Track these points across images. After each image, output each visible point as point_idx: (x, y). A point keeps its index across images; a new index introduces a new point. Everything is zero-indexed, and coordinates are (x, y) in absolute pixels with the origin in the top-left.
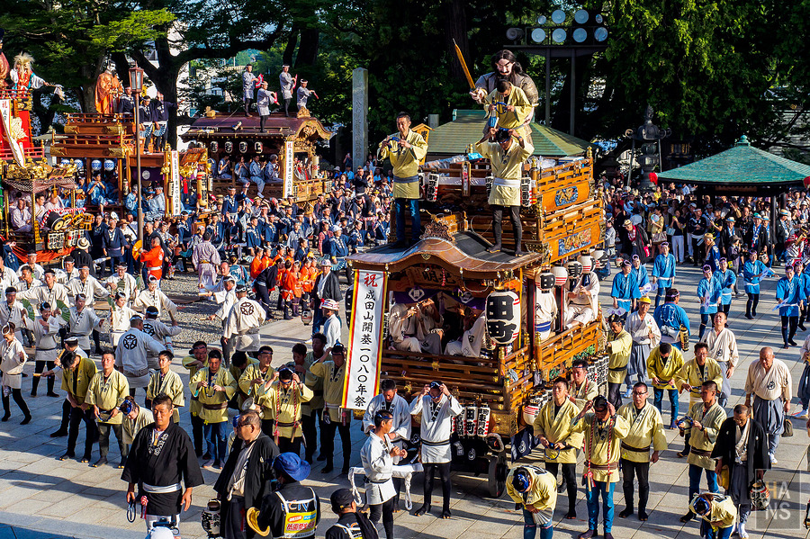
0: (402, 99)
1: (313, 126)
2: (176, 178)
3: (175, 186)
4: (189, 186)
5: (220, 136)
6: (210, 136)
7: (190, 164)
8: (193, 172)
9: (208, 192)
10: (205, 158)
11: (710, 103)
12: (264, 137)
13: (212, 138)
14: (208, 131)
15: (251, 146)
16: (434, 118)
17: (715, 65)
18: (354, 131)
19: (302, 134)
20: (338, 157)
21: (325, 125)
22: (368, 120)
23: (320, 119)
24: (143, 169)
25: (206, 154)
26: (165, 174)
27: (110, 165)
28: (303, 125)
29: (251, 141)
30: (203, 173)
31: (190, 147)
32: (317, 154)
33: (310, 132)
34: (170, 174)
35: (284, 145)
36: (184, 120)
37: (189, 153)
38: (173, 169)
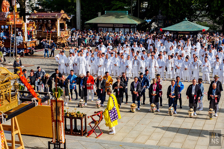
0: (90, 8)
1: (65, 16)
2: (26, 31)
3: (26, 33)
4: (30, 33)
5: (38, 19)
6: (36, 18)
7: (30, 27)
8: (31, 29)
9: (35, 34)
10: (34, 25)
11: (177, 9)
12: (51, 19)
13: (36, 19)
14: (35, 17)
15: (47, 21)
16: (99, 13)
18: (77, 17)
19: (62, 18)
20: (73, 25)
21: (68, 15)
22: (81, 14)
23: (67, 14)
24: (16, 28)
25: (34, 24)
26: (23, 30)
27: (6, 27)
28: (62, 15)
29: (47, 19)
30: (34, 29)
31: (30, 22)
32: (66, 23)
33: (64, 17)
34: (24, 29)
35: (57, 21)
36: (28, 14)
37: (30, 23)
38: (25, 28)
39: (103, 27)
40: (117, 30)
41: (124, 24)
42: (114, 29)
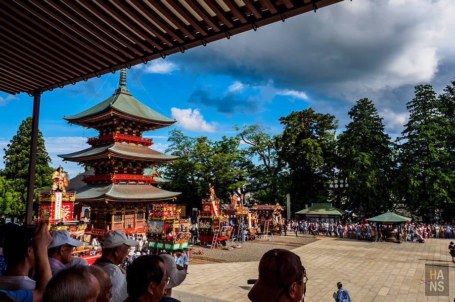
0: (299, 201)
1: (280, 208)
2: (250, 220)
4: (253, 221)
5: (258, 210)
7: (253, 216)
8: (254, 218)
11: (376, 202)
12: (269, 210)
14: (255, 209)
15: (266, 212)
16: (307, 206)
17: (377, 193)
19: (277, 209)
23: (281, 206)
25: (256, 214)
27: (235, 216)
28: (278, 207)
29: (266, 210)
30: (256, 218)
34: (248, 218)
35: (274, 212)
37: (253, 214)
39: (315, 217)
40: (323, 220)
41: (329, 215)
42: (320, 219)
